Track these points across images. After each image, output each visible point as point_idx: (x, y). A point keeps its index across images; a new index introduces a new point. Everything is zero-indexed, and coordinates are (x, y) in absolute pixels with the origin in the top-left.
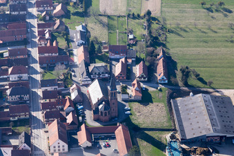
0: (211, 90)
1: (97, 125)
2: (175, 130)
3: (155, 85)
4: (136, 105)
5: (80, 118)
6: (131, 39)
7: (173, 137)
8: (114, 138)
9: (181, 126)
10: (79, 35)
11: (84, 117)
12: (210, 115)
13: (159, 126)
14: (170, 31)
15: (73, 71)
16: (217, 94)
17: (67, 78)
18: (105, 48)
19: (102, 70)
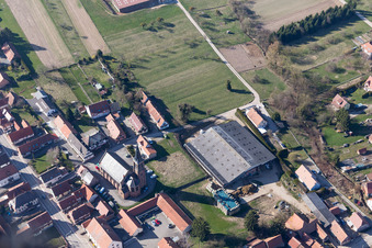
0: (212, 119)
1: (131, 203)
2: (208, 176)
3: (159, 134)
4: (156, 164)
5: (111, 203)
6: (101, 90)
7: (214, 186)
8: (159, 211)
9: (213, 170)
10: (43, 103)
11: (112, 200)
12: (235, 148)
13: (193, 179)
14: (133, 67)
15: (65, 149)
16: (221, 121)
17: (63, 160)
18: (81, 109)
19: (99, 138)
